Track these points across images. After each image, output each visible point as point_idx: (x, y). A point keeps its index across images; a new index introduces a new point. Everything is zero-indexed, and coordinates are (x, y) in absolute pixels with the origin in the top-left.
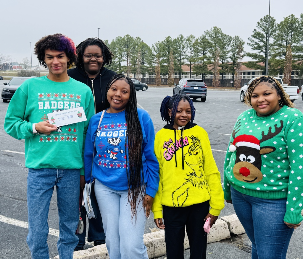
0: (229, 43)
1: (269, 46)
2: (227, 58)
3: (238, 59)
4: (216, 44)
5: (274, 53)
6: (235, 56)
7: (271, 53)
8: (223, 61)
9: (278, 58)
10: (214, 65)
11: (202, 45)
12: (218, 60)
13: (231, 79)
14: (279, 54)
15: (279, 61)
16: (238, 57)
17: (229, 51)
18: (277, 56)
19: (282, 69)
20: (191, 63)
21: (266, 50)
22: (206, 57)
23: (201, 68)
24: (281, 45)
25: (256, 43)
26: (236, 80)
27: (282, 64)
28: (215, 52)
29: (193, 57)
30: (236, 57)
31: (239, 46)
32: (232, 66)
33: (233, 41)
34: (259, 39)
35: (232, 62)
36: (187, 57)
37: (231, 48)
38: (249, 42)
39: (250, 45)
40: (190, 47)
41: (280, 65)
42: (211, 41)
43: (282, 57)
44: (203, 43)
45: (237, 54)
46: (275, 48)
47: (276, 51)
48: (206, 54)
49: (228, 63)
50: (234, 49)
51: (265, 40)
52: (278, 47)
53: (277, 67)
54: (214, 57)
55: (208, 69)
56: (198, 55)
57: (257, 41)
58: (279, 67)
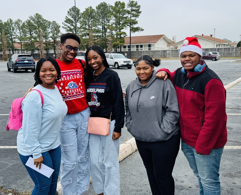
0: (49, 26)
1: (77, 29)
2: (49, 37)
3: (57, 38)
4: (39, 27)
5: (81, 34)
6: (54, 36)
7: (79, 34)
8: (46, 40)
9: (84, 38)
10: (39, 43)
11: (28, 27)
12: (42, 39)
13: (53, 54)
14: (85, 35)
15: (85, 40)
16: (57, 37)
17: (50, 33)
18: (84, 36)
19: (88, 45)
20: (21, 41)
21: (76, 32)
22: (33, 37)
23: (30, 45)
24: (85, 28)
25: (68, 26)
26: (57, 54)
27: (87, 41)
28: (39, 33)
29: (22, 37)
30: (56, 37)
31: (57, 28)
32: (53, 43)
33: (52, 24)
34: (70, 24)
35: (53, 40)
36: (17, 37)
37: (51, 30)
38: (63, 26)
39: (64, 28)
40: (18, 29)
41: (86, 42)
42: (35, 24)
43: (87, 37)
44: (29, 26)
45: (56, 35)
46: (82, 30)
47: (83, 32)
48: (32, 35)
49: (50, 42)
50: (53, 31)
51: (74, 24)
52: (83, 30)
53: (84, 44)
54: (39, 36)
55: (35, 46)
56: (26, 36)
57: (69, 25)
58: (86, 44)
